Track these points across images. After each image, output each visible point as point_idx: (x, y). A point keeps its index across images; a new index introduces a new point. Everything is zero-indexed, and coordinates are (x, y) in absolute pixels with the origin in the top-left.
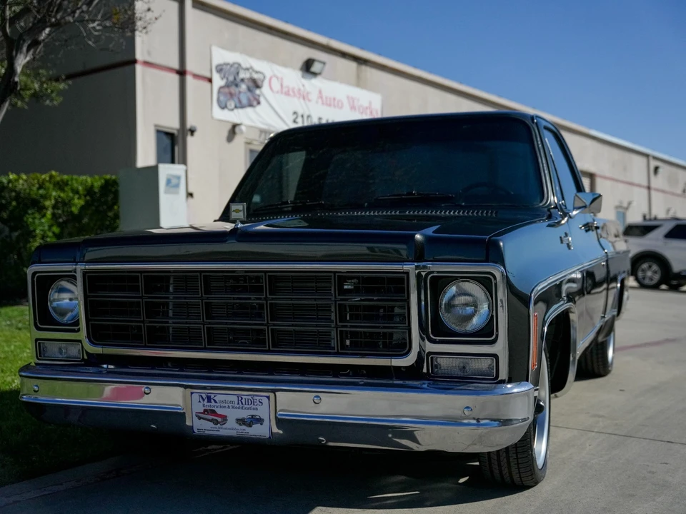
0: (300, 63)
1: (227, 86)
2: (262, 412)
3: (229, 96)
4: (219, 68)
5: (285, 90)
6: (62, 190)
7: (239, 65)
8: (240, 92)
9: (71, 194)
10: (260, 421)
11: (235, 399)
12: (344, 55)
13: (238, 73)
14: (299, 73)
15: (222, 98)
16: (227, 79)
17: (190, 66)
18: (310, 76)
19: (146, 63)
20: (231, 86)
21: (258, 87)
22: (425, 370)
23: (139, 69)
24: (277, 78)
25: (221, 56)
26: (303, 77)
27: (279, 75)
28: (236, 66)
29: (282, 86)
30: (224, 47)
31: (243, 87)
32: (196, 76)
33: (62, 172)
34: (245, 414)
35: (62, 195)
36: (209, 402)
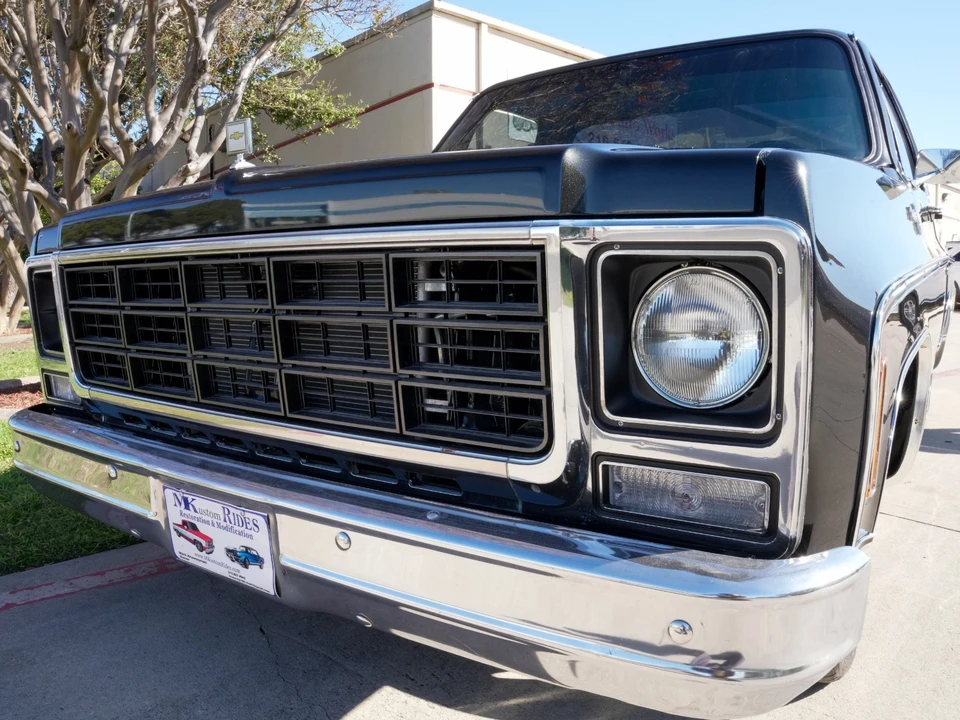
2: (260, 544)
10: (258, 560)
19: (443, 87)
23: (435, 91)
34: (237, 543)
36: (187, 507)
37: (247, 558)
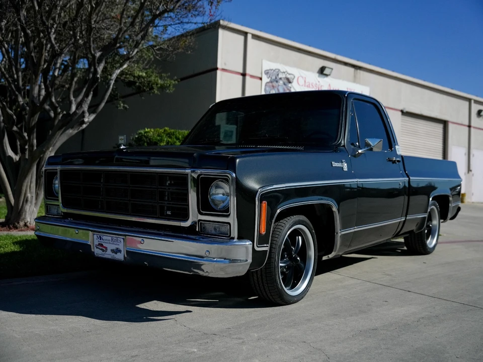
0: (318, 69)
1: (271, 82)
2: (121, 246)
3: (272, 87)
4: (266, 72)
5: (307, 84)
6: (170, 137)
7: (279, 70)
8: (279, 86)
9: (175, 140)
10: (120, 251)
11: (110, 238)
12: (346, 64)
13: (278, 75)
14: (317, 75)
15: (267, 89)
16: (271, 78)
17: (249, 71)
18: (324, 76)
19: (223, 70)
20: (274, 82)
21: (290, 82)
22: (197, 230)
23: (219, 72)
24: (302, 77)
25: (268, 65)
26: (319, 76)
27: (304, 76)
28: (277, 70)
29: (305, 82)
30: (270, 61)
31: (281, 82)
32: (252, 76)
33: (171, 128)
34: (114, 247)
35: (170, 140)
36: (100, 239)
37: (117, 251)
